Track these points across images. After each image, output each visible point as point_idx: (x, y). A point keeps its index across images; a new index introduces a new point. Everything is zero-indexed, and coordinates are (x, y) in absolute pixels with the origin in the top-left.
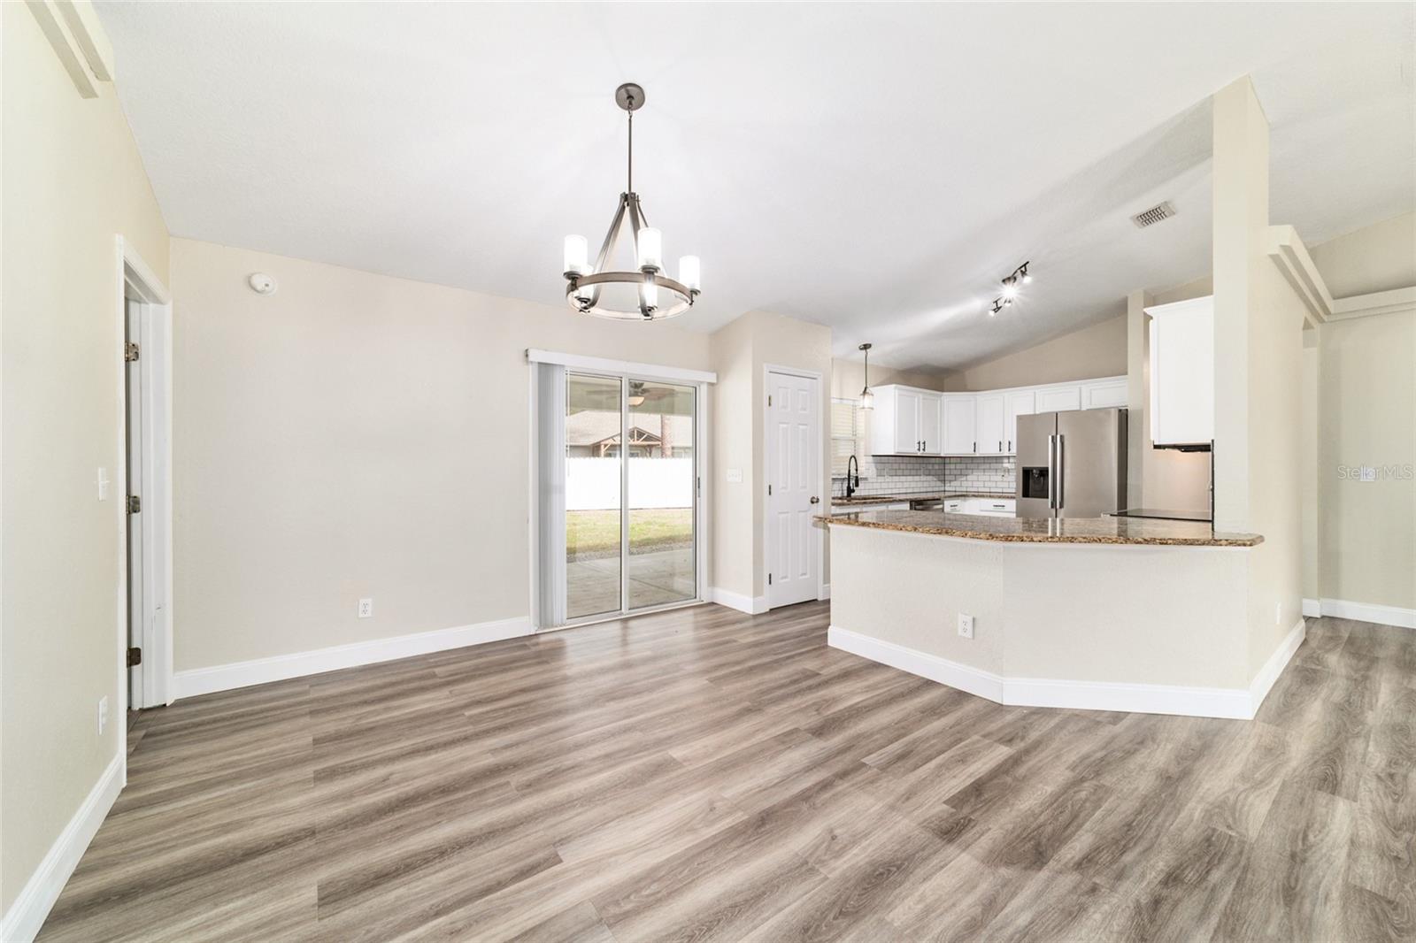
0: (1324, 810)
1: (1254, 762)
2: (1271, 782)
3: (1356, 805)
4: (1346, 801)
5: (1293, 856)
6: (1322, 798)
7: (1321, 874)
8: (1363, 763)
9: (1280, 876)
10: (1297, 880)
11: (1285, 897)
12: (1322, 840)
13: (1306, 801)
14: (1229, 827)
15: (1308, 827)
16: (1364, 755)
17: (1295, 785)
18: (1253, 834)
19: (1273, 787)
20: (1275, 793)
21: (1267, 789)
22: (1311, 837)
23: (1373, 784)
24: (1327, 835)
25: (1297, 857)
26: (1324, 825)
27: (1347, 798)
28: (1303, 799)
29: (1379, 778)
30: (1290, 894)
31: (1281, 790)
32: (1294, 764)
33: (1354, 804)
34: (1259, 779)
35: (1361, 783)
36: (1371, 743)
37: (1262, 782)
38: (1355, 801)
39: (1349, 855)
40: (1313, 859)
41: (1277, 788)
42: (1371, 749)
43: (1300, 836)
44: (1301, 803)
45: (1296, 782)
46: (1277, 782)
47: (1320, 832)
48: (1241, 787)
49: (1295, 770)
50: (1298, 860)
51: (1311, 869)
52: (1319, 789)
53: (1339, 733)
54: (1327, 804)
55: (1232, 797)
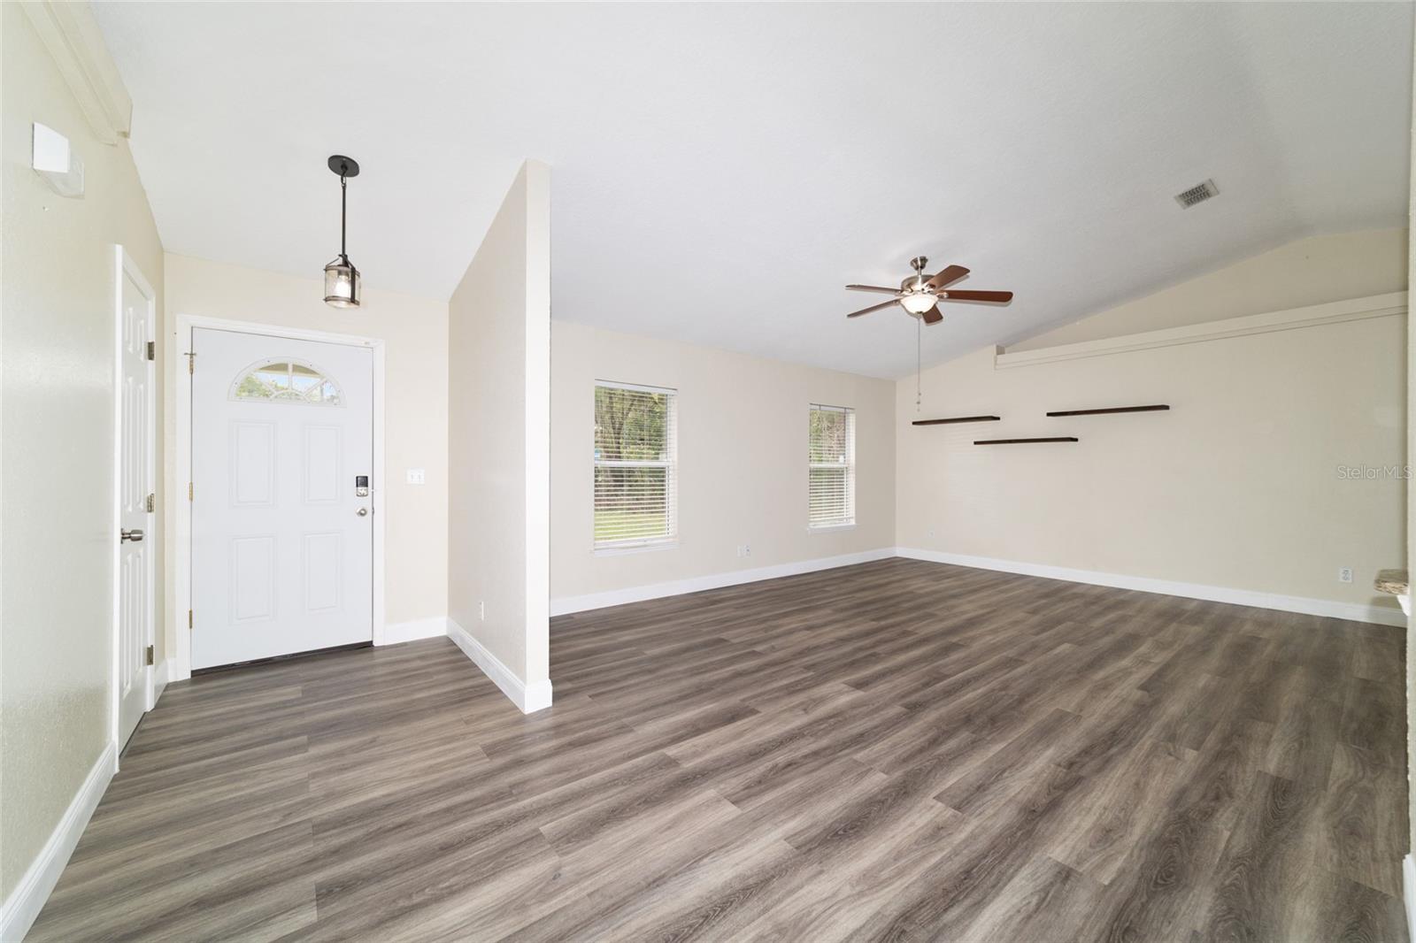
0: (1287, 763)
1: (1365, 812)
2: (1339, 788)
3: (1260, 768)
4: (1267, 771)
6: (1288, 774)
8: (1242, 813)
14: (1360, 750)
16: (1237, 825)
17: (1314, 785)
18: (1339, 747)
19: (1334, 782)
21: (1341, 781)
22: (1296, 745)
23: (1239, 788)
24: (1284, 748)
25: (1304, 738)
26: (1287, 753)
27: (1266, 774)
29: (1230, 795)
31: (1326, 780)
32: (1319, 812)
33: (1261, 769)
34: (1351, 793)
35: (1250, 789)
36: (1222, 845)
37: (1348, 789)
38: (1260, 772)
39: (1271, 736)
41: (1330, 782)
42: (1227, 834)
43: (1304, 746)
44: (1306, 769)
45: (1313, 788)
46: (1333, 789)
47: (1290, 749)
48: (1366, 783)
49: (1317, 802)
50: (1304, 734)
51: (1295, 730)
52: (1291, 782)
53: (1263, 865)
54: (1284, 769)
55: (1369, 774)
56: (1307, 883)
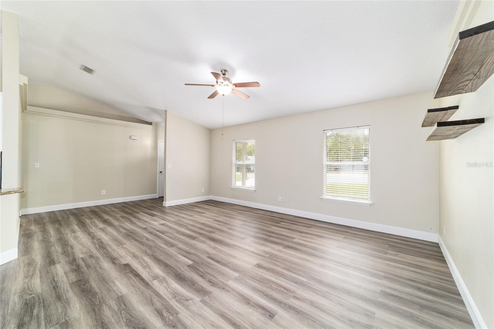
0: (55, 270)
1: (26, 270)
2: (36, 273)
3: (61, 264)
4: (58, 264)
5: (54, 288)
6: (52, 267)
7: (63, 286)
8: (57, 252)
9: (54, 295)
10: (58, 293)
11: (58, 300)
12: (59, 278)
13: (49, 271)
14: (31, 295)
15: (53, 277)
16: (56, 250)
17: (43, 269)
18: (39, 291)
19: (37, 274)
20: (39, 275)
21: (36, 275)
22: (56, 279)
23: (62, 256)
24: (59, 276)
25: (55, 287)
26: (57, 274)
27: (58, 263)
28: (48, 271)
29: (62, 254)
30: (59, 298)
31: (40, 273)
32: (39, 263)
33: (60, 264)
34: (32, 274)
35: (59, 258)
36: (56, 246)
37: (33, 274)
38: (60, 263)
39: (66, 277)
40: (59, 284)
41: (39, 273)
42: (57, 248)
43: (53, 281)
44: (48, 272)
45: (43, 268)
46: (38, 272)
47: (57, 276)
48: (27, 280)
49: (41, 265)
50: (56, 287)
51: (60, 287)
52: (50, 266)
53: (47, 248)
54: (54, 268)
55: (26, 285)
56: (37, 250)
